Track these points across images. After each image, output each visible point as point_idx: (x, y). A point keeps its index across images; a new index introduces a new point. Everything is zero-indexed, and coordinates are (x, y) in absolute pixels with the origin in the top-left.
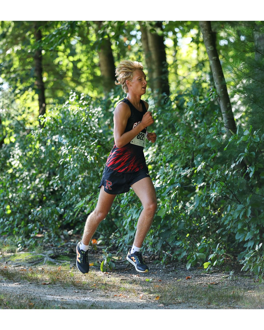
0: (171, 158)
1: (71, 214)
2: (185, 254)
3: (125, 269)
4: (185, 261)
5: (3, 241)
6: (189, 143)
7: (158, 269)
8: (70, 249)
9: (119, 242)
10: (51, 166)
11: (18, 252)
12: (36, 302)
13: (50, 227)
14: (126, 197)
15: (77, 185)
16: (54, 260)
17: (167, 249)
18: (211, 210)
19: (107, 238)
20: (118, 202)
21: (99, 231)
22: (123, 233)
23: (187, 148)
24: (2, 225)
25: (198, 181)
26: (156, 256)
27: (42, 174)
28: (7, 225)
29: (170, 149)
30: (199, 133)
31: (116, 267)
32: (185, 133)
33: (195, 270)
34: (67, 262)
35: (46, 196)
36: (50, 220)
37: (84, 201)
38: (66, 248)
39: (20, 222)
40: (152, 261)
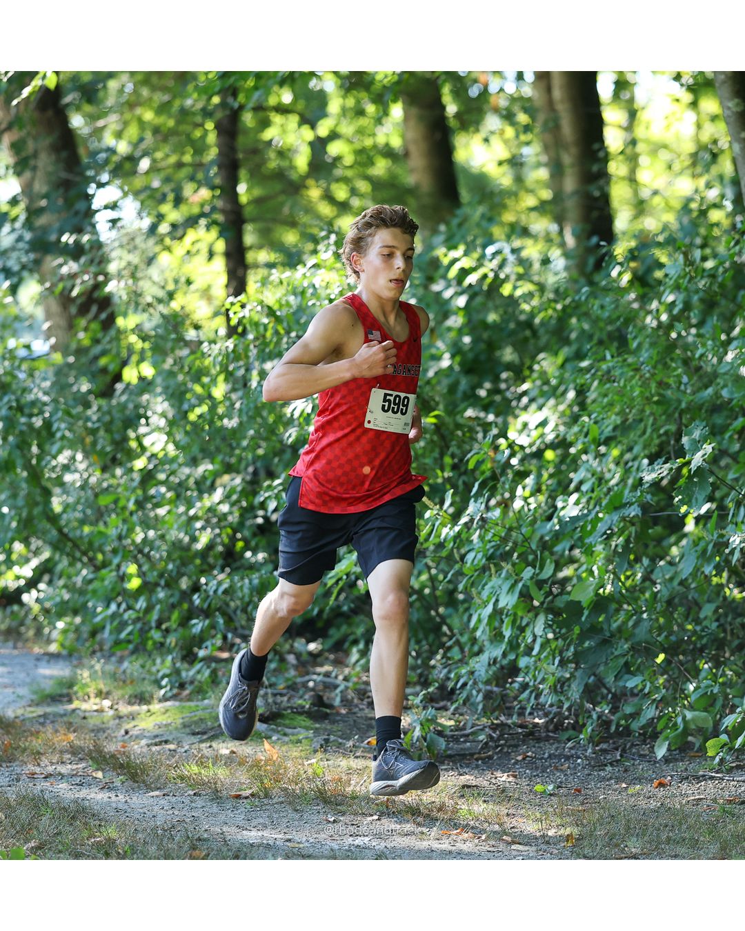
0: (615, 429)
2: (650, 712)
3: (476, 756)
4: (651, 734)
5: (117, 668)
6: (668, 386)
7: (572, 756)
8: (312, 693)
9: (459, 677)
10: (260, 452)
11: (160, 701)
12: (213, 849)
14: (481, 545)
16: (265, 726)
17: (599, 699)
18: (731, 586)
19: (422, 662)
20: (457, 557)
22: (470, 650)
23: (663, 401)
24: (115, 623)
25: (694, 501)
26: (567, 718)
27: (234, 475)
28: (130, 622)
29: (611, 404)
30: (697, 356)
31: (447, 748)
32: (655, 358)
33: (682, 761)
34: (302, 734)
35: (244, 539)
38: (301, 692)
39: (166, 614)
40: (554, 732)
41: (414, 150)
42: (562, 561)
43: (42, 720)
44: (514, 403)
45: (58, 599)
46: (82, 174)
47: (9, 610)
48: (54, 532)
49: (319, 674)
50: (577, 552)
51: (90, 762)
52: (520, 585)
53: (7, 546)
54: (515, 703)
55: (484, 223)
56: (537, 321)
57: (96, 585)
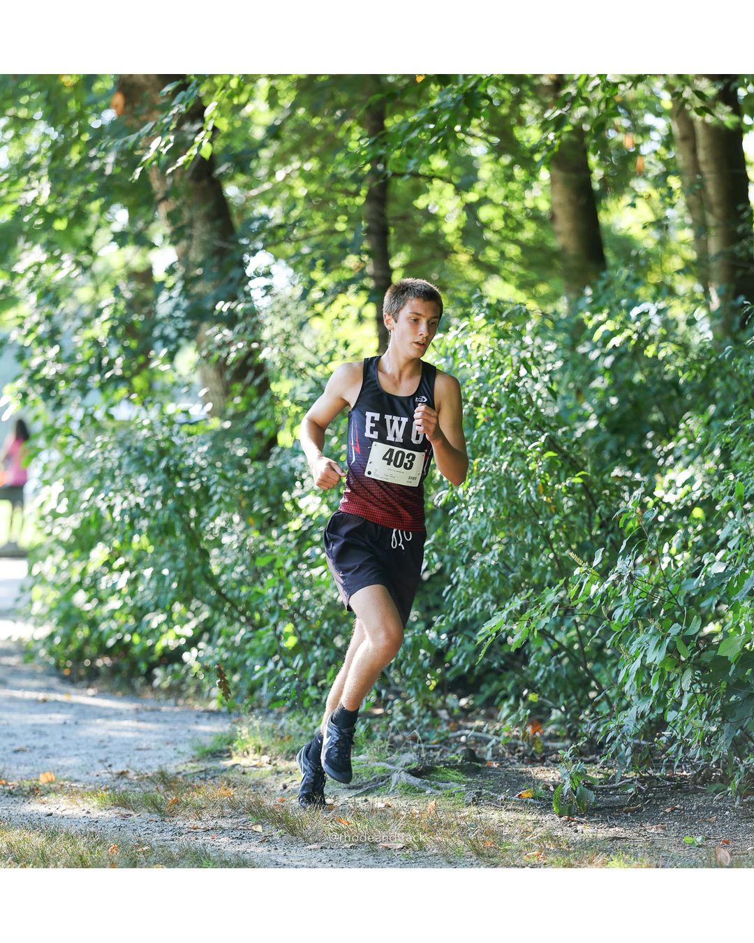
1: (470, 647)
3: (625, 809)
5: (275, 724)
7: (720, 808)
8: (464, 748)
9: (607, 731)
13: (410, 687)
14: (628, 601)
15: (485, 566)
16: (419, 780)
17: (746, 752)
19: (572, 717)
20: (605, 614)
21: (548, 698)
22: (618, 705)
24: (273, 681)
26: (715, 771)
28: (287, 680)
31: (597, 801)
34: (455, 787)
36: (408, 665)
37: (505, 613)
38: (453, 747)
39: (322, 672)
40: (702, 785)
41: (559, 213)
42: (710, 617)
43: (203, 775)
44: (660, 462)
45: (217, 658)
46: (236, 243)
47: (170, 668)
48: (213, 593)
49: (471, 729)
50: (724, 607)
51: (250, 817)
52: (668, 640)
53: (168, 607)
54: (663, 756)
55: (629, 285)
56: (681, 381)
57: (254, 643)
